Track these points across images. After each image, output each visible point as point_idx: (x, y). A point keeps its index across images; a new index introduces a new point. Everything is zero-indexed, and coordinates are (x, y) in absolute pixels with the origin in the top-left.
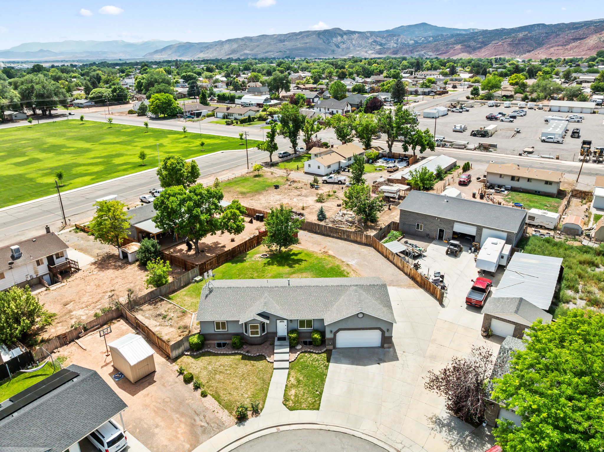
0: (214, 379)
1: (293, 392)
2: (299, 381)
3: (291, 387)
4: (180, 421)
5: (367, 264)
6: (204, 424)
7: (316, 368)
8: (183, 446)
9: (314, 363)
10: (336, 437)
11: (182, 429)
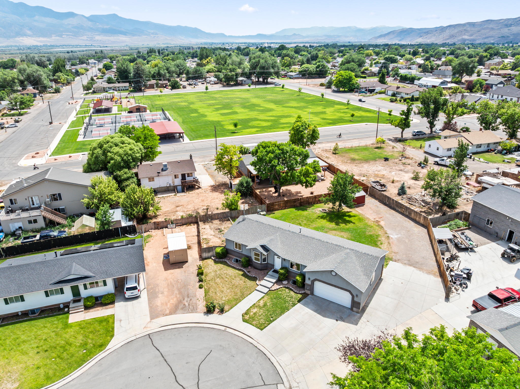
0: (215, 280)
1: (255, 310)
2: (265, 305)
3: (256, 307)
4: (176, 296)
5: (407, 241)
6: (187, 304)
7: (285, 302)
8: (166, 310)
9: (287, 298)
10: (256, 353)
11: (173, 301)
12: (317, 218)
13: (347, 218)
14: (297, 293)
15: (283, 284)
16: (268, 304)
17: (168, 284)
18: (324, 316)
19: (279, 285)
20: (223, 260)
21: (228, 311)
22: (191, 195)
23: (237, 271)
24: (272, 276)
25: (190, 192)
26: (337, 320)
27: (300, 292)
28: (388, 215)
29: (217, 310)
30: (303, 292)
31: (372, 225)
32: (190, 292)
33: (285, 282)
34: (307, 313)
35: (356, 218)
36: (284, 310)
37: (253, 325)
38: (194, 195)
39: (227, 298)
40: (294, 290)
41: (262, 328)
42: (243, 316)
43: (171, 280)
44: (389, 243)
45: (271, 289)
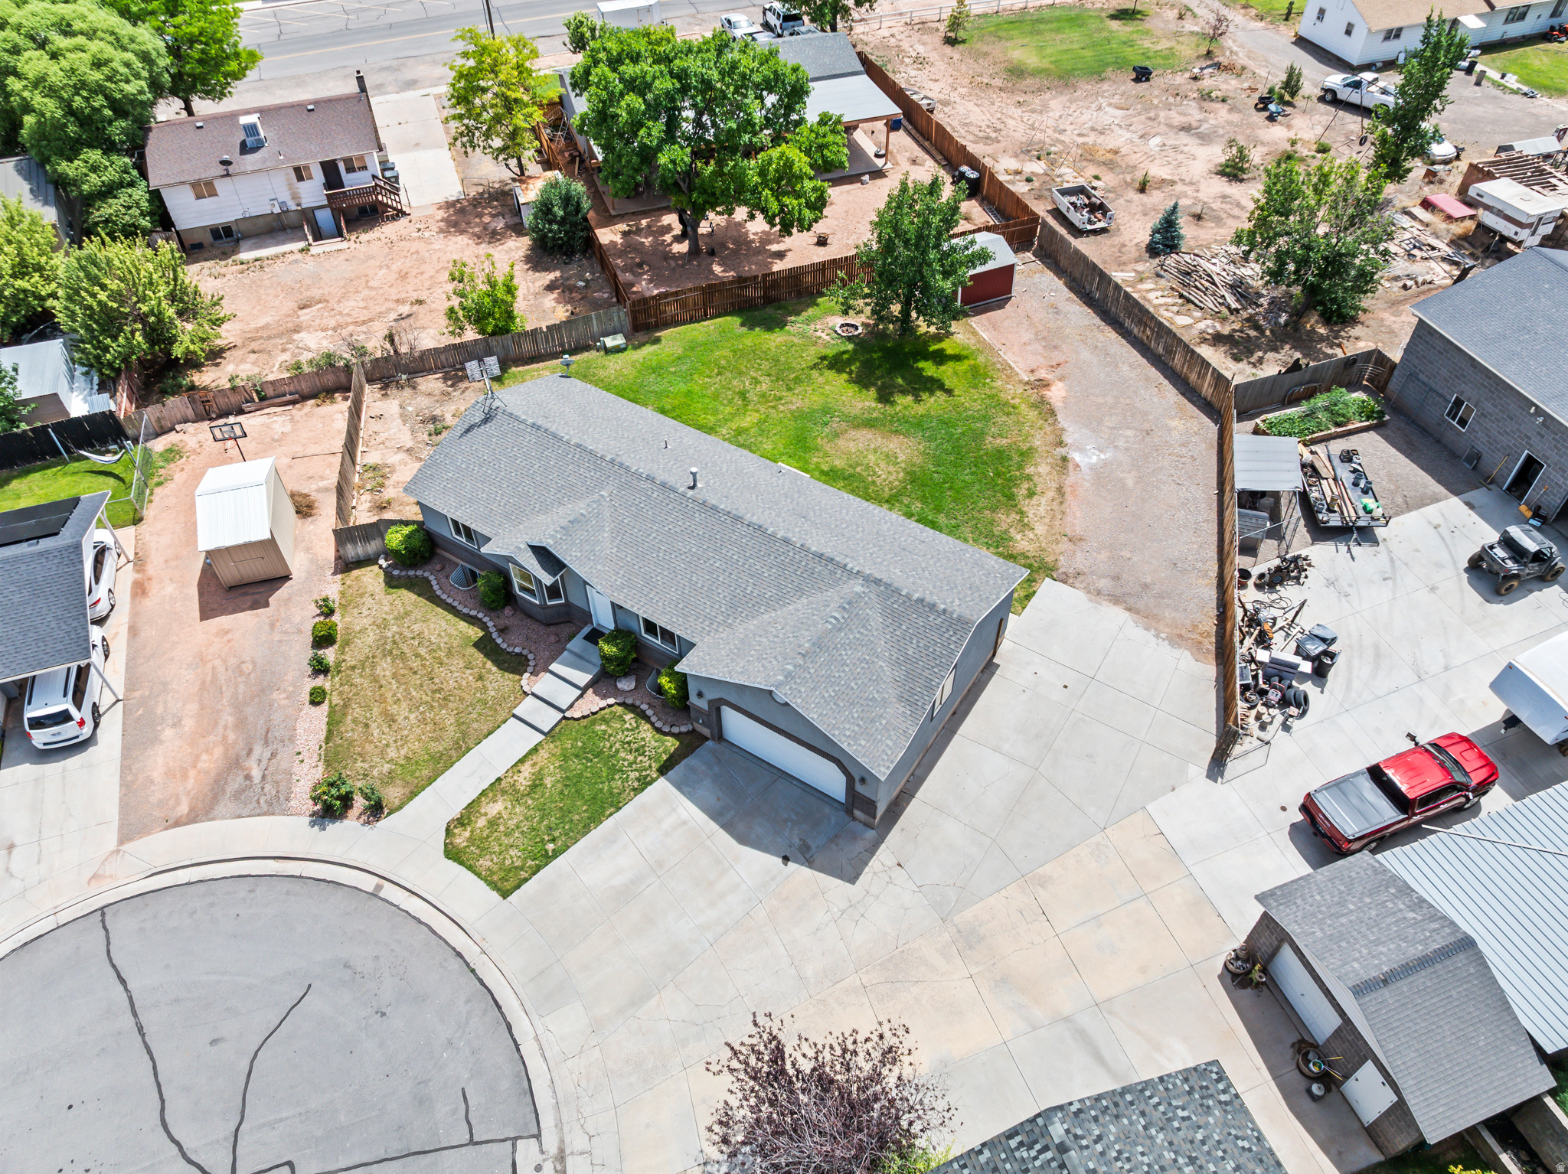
0: (373, 666)
1: (494, 808)
2: (536, 785)
3: (504, 792)
4: (225, 738)
5: (1130, 483)
6: (256, 774)
7: (614, 770)
8: (178, 803)
9: (622, 755)
10: (468, 1001)
11: (211, 761)
12: (815, 366)
13: (928, 368)
14: (665, 734)
15: (617, 692)
16: (548, 781)
17: (204, 682)
18: (742, 840)
19: (604, 697)
20: (419, 573)
21: (400, 808)
22: (363, 248)
23: (463, 625)
24: (579, 661)
25: (364, 237)
26: (786, 859)
27: (675, 730)
28: (1086, 355)
29: (359, 803)
30: (684, 729)
31: (1016, 401)
32: (277, 718)
33: (626, 685)
34: (684, 823)
35: (962, 367)
36: (604, 805)
37: (479, 875)
38: (375, 247)
39: (403, 752)
40: (654, 719)
41: (508, 885)
42: (448, 830)
43: (218, 662)
44: (1060, 490)
45: (568, 714)
